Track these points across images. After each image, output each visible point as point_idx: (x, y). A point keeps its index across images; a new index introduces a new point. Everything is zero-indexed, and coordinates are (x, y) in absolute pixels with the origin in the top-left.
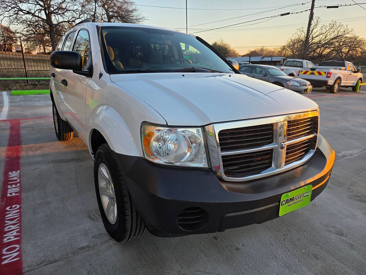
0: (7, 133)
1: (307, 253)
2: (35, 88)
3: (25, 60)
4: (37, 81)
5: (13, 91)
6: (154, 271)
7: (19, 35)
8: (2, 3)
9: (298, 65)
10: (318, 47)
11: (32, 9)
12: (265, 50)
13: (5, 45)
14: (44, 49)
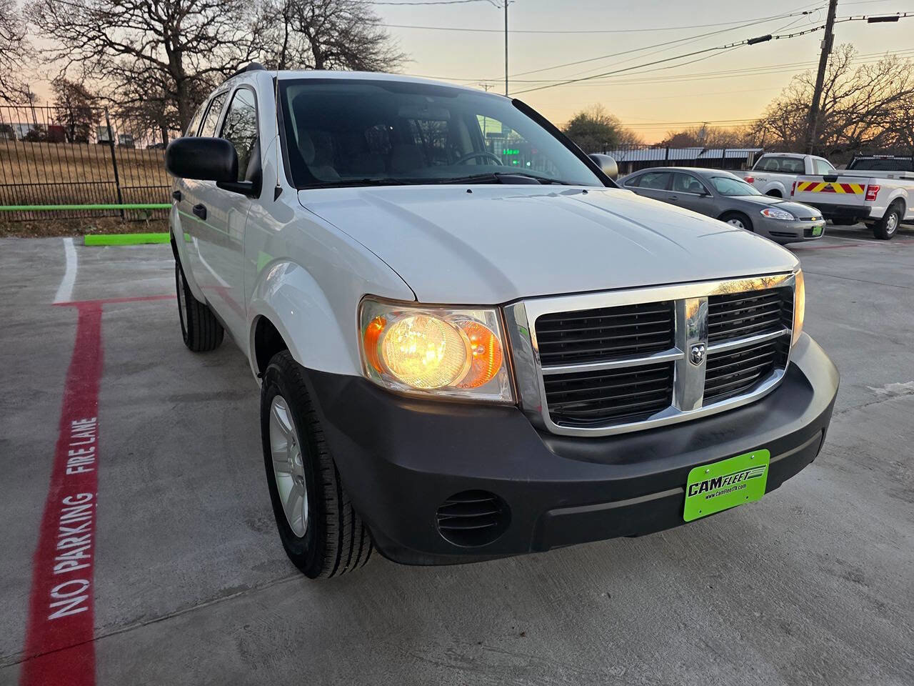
0: (71, 334)
1: (764, 619)
2: (140, 228)
3: (117, 162)
4: (146, 212)
5: (88, 237)
6: (391, 646)
7: (104, 102)
8: (67, 27)
9: (793, 168)
10: (849, 122)
11: (137, 41)
12: (711, 130)
13: (73, 126)
14: (165, 136)
